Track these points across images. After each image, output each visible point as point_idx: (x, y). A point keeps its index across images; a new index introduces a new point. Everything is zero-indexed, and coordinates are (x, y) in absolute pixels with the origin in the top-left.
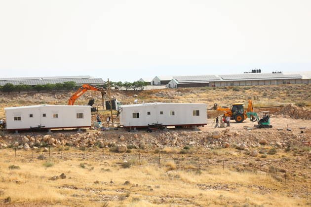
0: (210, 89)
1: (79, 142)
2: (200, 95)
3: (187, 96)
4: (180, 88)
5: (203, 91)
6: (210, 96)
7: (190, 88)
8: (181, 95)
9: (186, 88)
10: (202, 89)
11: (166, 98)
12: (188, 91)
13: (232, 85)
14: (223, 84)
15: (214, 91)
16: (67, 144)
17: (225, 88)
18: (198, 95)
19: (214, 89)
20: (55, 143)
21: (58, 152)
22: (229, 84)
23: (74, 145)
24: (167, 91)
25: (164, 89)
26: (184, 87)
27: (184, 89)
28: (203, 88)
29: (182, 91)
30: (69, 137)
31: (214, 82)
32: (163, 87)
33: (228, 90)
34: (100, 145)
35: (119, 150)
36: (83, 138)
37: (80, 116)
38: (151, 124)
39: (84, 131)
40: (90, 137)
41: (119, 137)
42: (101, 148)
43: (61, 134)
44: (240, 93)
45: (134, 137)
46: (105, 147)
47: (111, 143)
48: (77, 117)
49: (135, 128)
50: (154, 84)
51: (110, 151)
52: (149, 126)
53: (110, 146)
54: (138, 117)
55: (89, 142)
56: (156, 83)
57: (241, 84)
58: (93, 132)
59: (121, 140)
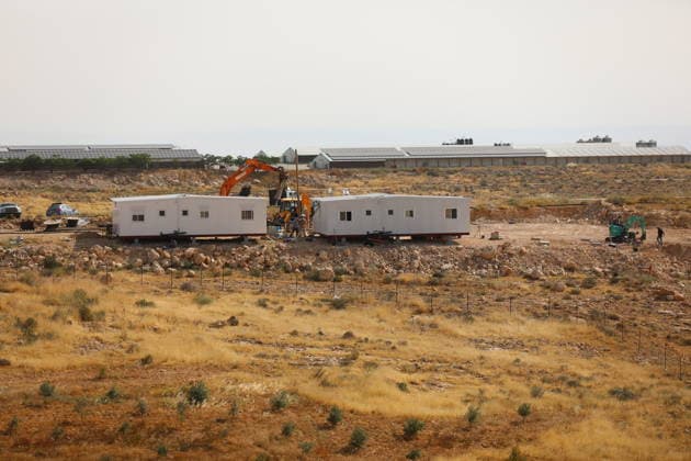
0: (388, 172)
1: (247, 262)
2: (371, 182)
3: (348, 184)
4: (334, 170)
5: (374, 176)
6: (389, 185)
7: (352, 170)
8: (337, 182)
9: (345, 170)
10: (373, 173)
11: (311, 186)
12: (348, 175)
13: (425, 165)
14: (409, 164)
15: (395, 175)
16: (227, 265)
17: (414, 171)
18: (366, 183)
19: (395, 172)
20: (206, 262)
22: (420, 164)
23: (240, 266)
24: (313, 174)
25: (306, 171)
26: (343, 168)
27: (341, 171)
28: (375, 169)
29: (339, 175)
30: (230, 252)
31: (395, 160)
32: (303, 167)
33: (418, 174)
34: (285, 268)
35: (322, 277)
36: (253, 255)
37: (248, 215)
38: (371, 232)
39: (254, 242)
40: (266, 253)
41: (318, 255)
42: (287, 272)
43: (214, 247)
44: (440, 179)
45: (345, 255)
46: (293, 271)
47: (304, 264)
48: (243, 218)
49: (344, 240)
50: (285, 162)
51: (305, 277)
52: (369, 235)
53: (302, 269)
54: (349, 219)
55: (265, 262)
56: (289, 159)
57: (441, 164)
58: (270, 245)
59: (322, 260)
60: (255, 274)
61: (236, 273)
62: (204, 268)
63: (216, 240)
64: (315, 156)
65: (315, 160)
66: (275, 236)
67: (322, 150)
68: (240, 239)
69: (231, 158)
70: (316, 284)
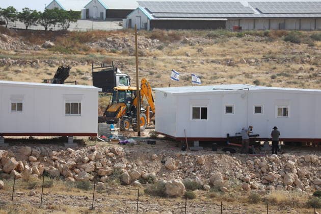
0: (229, 36)
1: (72, 169)
2: (206, 49)
3: (175, 51)
4: (157, 31)
5: (211, 41)
6: (231, 53)
7: (180, 32)
8: (160, 48)
9: (170, 32)
10: (209, 36)
11: (124, 53)
12: (175, 38)
13: (281, 27)
14: (260, 25)
15: (239, 40)
16: (45, 174)
17: (266, 34)
18: (200, 50)
19: (240, 36)
20: (18, 169)
21: (28, 191)
22: (275, 25)
23: (62, 176)
24: (127, 37)
25: (118, 31)
26: (168, 28)
27: (166, 33)
28: (212, 32)
29: (162, 38)
30: (49, 156)
31: (240, 19)
32: (113, 26)
33: (271, 40)
34: (121, 178)
35: (168, 192)
36: (81, 161)
37: (73, 108)
38: (232, 134)
39: (81, 144)
40: (97, 159)
41: (163, 162)
42: (124, 184)
43: (29, 149)
44: (302, 47)
45: (198, 163)
46: (132, 182)
47: (146, 174)
48: (67, 112)
49: (196, 143)
50: (88, 17)
51: (147, 192)
52: (229, 138)
53: (143, 180)
54: (204, 116)
55: (96, 170)
56: (93, 13)
57: (304, 26)
58: (101, 147)
59: (168, 170)
60: (83, 186)
61: (58, 185)
62: (15, 178)
63: (31, 141)
64: (130, 11)
65: (130, 16)
66: (108, 137)
67: (140, 3)
68: (62, 140)
69: (12, 9)
70: (162, 200)
